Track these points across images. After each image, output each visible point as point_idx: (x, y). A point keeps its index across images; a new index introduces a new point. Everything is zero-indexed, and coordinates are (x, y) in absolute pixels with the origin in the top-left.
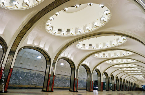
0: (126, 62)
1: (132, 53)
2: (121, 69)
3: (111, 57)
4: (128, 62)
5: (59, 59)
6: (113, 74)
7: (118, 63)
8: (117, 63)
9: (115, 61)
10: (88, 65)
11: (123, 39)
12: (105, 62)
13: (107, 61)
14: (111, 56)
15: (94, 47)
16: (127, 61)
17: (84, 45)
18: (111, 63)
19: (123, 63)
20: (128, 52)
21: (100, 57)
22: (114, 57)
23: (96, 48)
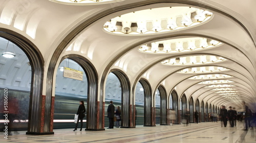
0: (206, 63)
1: (221, 43)
2: (194, 77)
3: (176, 52)
4: (210, 62)
5: (63, 58)
6: (175, 88)
7: (190, 64)
8: (186, 64)
9: (183, 61)
10: (125, 70)
11: (206, 14)
12: (162, 62)
13: (167, 61)
14: (177, 49)
15: (143, 30)
16: (208, 60)
17: (119, 24)
18: (175, 65)
19: (200, 63)
20: (213, 42)
21: (152, 51)
22: (183, 51)
23: (146, 32)
